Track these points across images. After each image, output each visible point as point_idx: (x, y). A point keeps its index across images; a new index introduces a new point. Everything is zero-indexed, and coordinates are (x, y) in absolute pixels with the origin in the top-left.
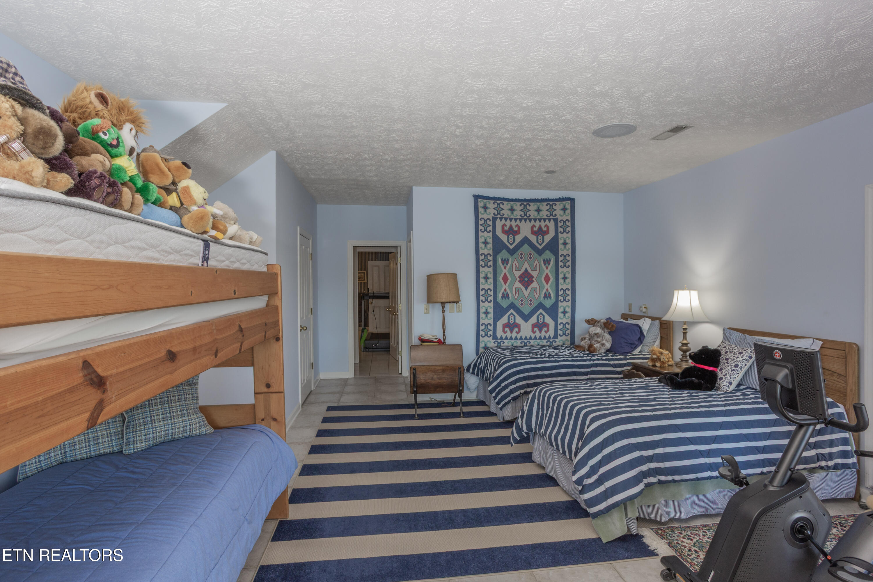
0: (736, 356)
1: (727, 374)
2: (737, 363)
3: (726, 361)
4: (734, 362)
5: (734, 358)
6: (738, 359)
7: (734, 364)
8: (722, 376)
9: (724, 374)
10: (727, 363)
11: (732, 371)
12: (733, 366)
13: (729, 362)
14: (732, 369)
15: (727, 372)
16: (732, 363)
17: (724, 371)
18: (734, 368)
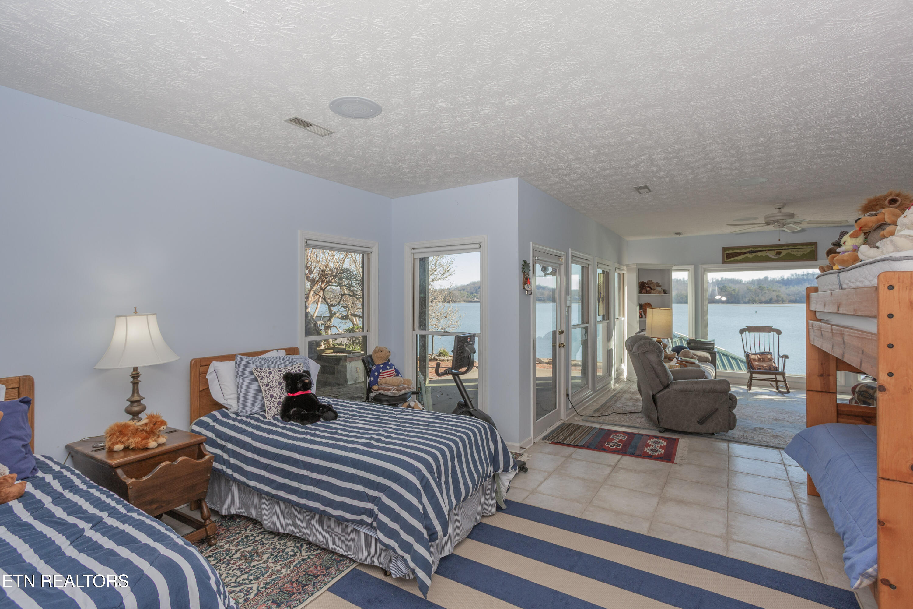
0: (271, 377)
1: (281, 395)
2: (278, 381)
3: (269, 387)
4: (276, 383)
5: (271, 379)
6: (275, 378)
7: (277, 384)
8: (279, 400)
9: (278, 397)
10: (271, 387)
11: (281, 390)
12: (278, 386)
13: (272, 386)
14: (280, 388)
15: (279, 394)
16: (275, 384)
17: (275, 395)
18: (281, 387)
